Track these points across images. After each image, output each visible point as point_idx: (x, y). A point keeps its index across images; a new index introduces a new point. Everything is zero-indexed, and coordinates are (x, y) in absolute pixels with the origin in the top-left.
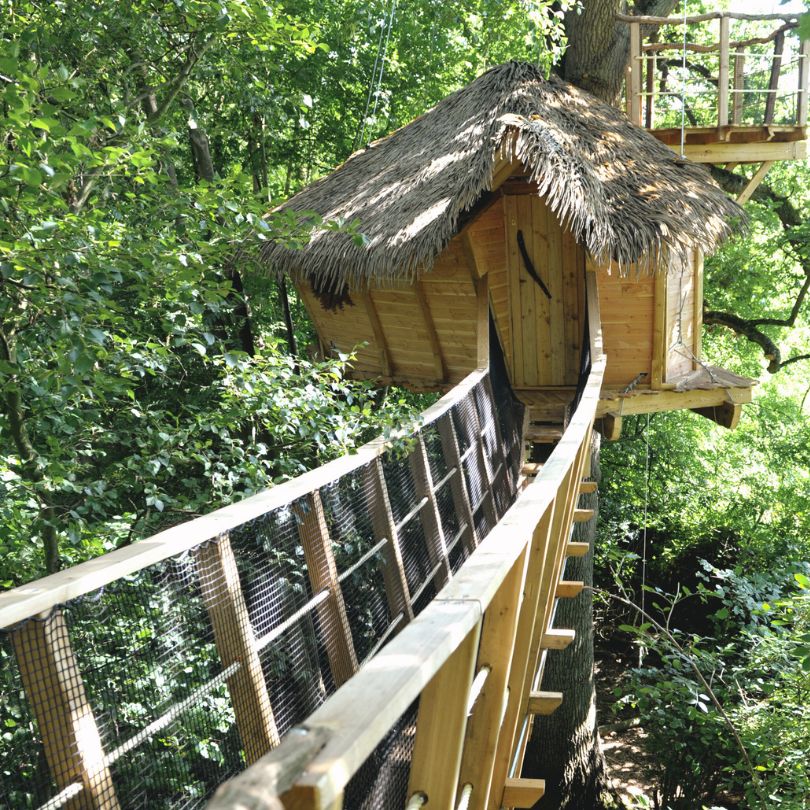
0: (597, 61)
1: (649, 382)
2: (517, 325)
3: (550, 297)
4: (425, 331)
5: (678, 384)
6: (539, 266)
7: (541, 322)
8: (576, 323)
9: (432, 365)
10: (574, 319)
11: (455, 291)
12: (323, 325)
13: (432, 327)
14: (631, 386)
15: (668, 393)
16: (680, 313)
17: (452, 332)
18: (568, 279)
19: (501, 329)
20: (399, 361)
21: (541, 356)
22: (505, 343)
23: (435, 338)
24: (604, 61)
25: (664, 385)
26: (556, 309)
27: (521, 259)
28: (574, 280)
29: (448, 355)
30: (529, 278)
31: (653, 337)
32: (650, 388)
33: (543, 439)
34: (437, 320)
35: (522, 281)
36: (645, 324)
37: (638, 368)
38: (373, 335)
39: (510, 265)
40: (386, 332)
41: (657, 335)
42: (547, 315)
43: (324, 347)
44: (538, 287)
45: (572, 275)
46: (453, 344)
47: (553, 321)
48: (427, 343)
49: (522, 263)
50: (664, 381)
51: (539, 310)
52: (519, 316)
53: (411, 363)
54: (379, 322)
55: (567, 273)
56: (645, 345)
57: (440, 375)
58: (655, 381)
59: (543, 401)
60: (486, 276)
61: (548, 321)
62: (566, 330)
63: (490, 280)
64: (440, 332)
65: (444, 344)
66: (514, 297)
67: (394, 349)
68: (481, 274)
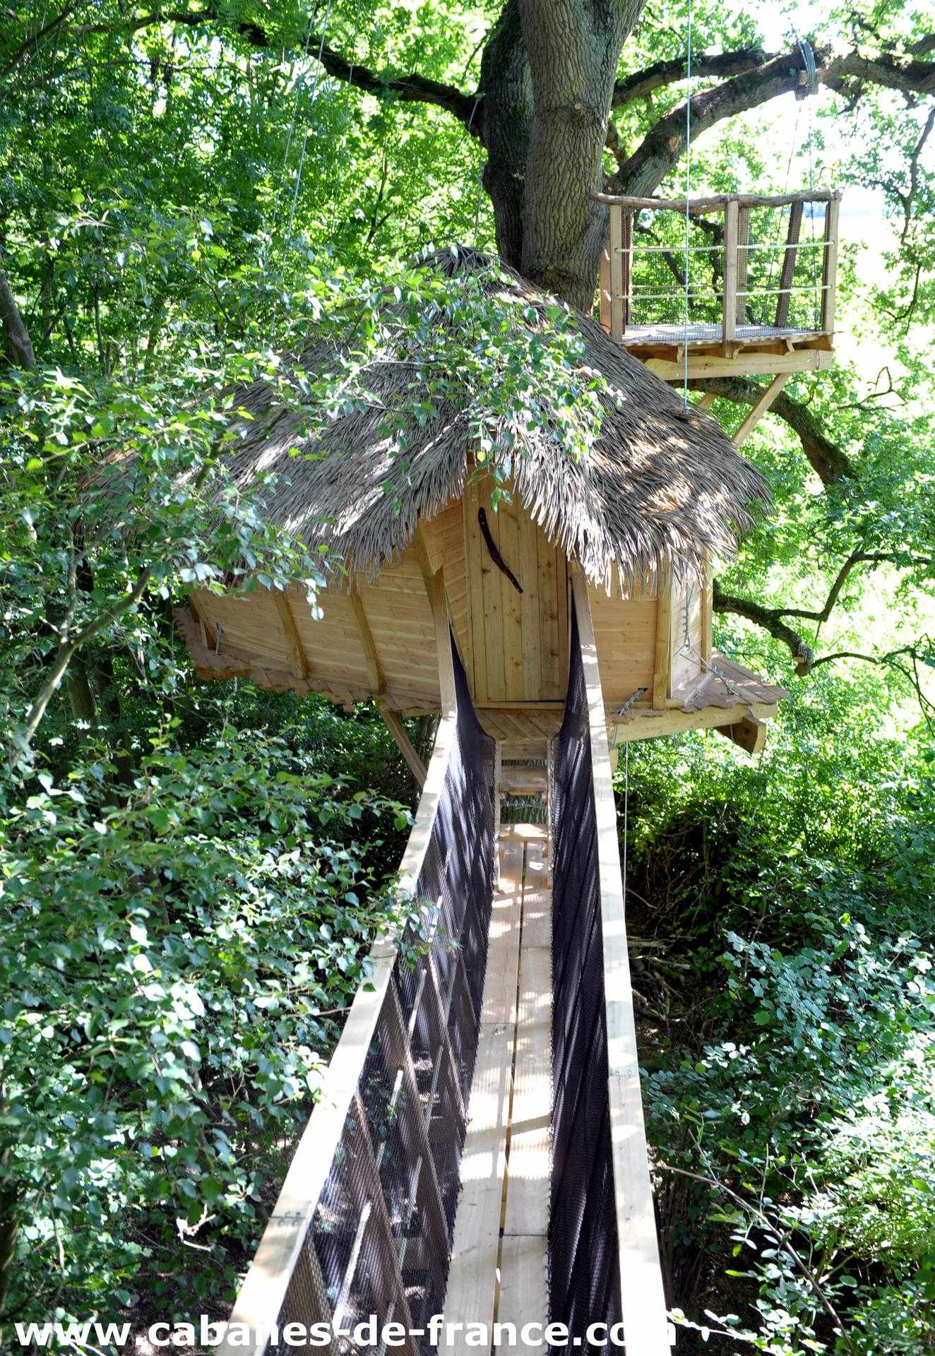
0: (566, 251)
1: (651, 699)
2: (479, 627)
3: (521, 591)
4: (353, 628)
5: (686, 701)
6: (506, 552)
7: (509, 621)
8: (555, 624)
9: (363, 669)
10: (552, 618)
11: (399, 587)
12: (206, 603)
13: (365, 625)
14: (627, 704)
15: (676, 712)
16: (686, 608)
17: (390, 633)
18: (544, 568)
19: (459, 632)
20: (314, 660)
21: (509, 663)
22: (464, 650)
23: (368, 638)
24: (574, 250)
25: (670, 703)
26: (529, 607)
27: (484, 541)
28: (552, 570)
29: (385, 660)
30: (494, 568)
31: (655, 647)
32: (651, 707)
33: (522, 790)
34: (370, 617)
35: (484, 571)
36: (647, 632)
37: (635, 681)
38: (281, 626)
39: (469, 550)
40: (299, 624)
41: (660, 645)
42: (517, 613)
43: (207, 630)
44: (505, 578)
45: (549, 565)
46: (393, 648)
47: (526, 622)
48: (357, 643)
49: (485, 547)
50: (668, 696)
51: (507, 608)
52: (481, 616)
53: (332, 663)
54: (290, 613)
55: (544, 562)
56: (646, 656)
57: (374, 685)
58: (658, 700)
59: (517, 732)
60: (441, 571)
61: (519, 622)
62: (542, 632)
63: (446, 573)
64: (374, 631)
65: (379, 645)
66: (474, 591)
67: (308, 645)
68: (434, 570)
